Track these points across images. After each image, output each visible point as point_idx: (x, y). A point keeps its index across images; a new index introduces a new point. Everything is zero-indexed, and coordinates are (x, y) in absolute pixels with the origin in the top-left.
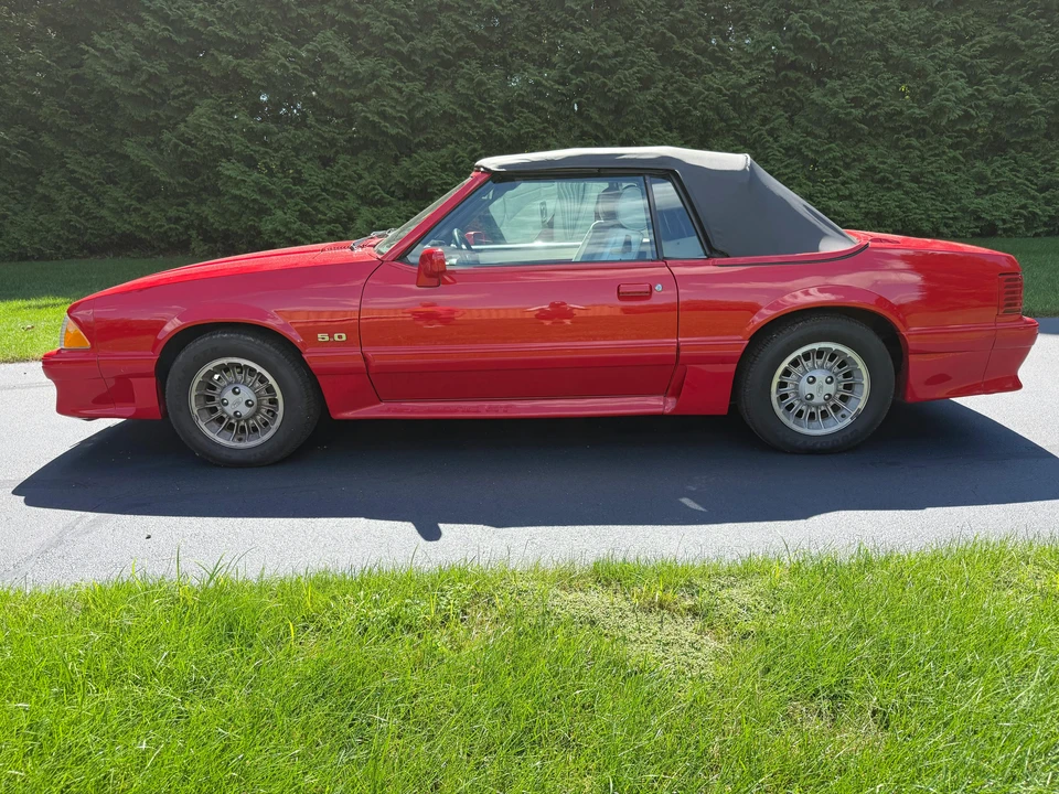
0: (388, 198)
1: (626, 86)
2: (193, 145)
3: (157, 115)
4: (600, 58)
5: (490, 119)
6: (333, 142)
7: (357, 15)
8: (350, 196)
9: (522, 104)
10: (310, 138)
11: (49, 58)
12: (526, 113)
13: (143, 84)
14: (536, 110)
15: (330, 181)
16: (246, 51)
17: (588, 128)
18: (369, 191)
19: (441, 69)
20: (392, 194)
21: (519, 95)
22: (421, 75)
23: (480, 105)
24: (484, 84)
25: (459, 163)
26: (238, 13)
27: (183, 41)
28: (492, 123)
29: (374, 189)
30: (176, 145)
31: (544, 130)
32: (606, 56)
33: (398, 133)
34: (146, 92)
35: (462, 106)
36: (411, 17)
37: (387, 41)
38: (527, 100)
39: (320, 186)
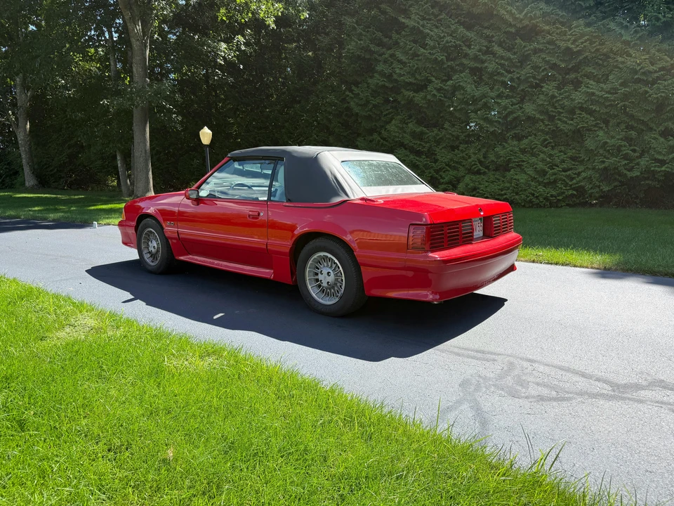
0: (483, 169)
1: (663, 92)
2: (387, 141)
3: (375, 125)
4: (644, 73)
5: (559, 120)
6: (457, 138)
7: (483, 62)
8: (462, 169)
9: (581, 109)
10: (445, 135)
11: (337, 100)
12: (584, 114)
13: (371, 110)
14: (591, 113)
15: (451, 160)
16: (420, 87)
17: (632, 123)
18: (473, 165)
19: (530, 90)
20: (487, 168)
21: (579, 103)
22: (518, 94)
23: (552, 111)
24: (556, 97)
25: (534, 148)
26: (417, 68)
27: (391, 86)
28: (559, 122)
29: (475, 164)
30: (379, 141)
31: (595, 126)
32: (650, 72)
33: (495, 130)
34: (371, 114)
35: (541, 113)
36: (513, 59)
37: (496, 75)
38: (585, 106)
39: (445, 163)
